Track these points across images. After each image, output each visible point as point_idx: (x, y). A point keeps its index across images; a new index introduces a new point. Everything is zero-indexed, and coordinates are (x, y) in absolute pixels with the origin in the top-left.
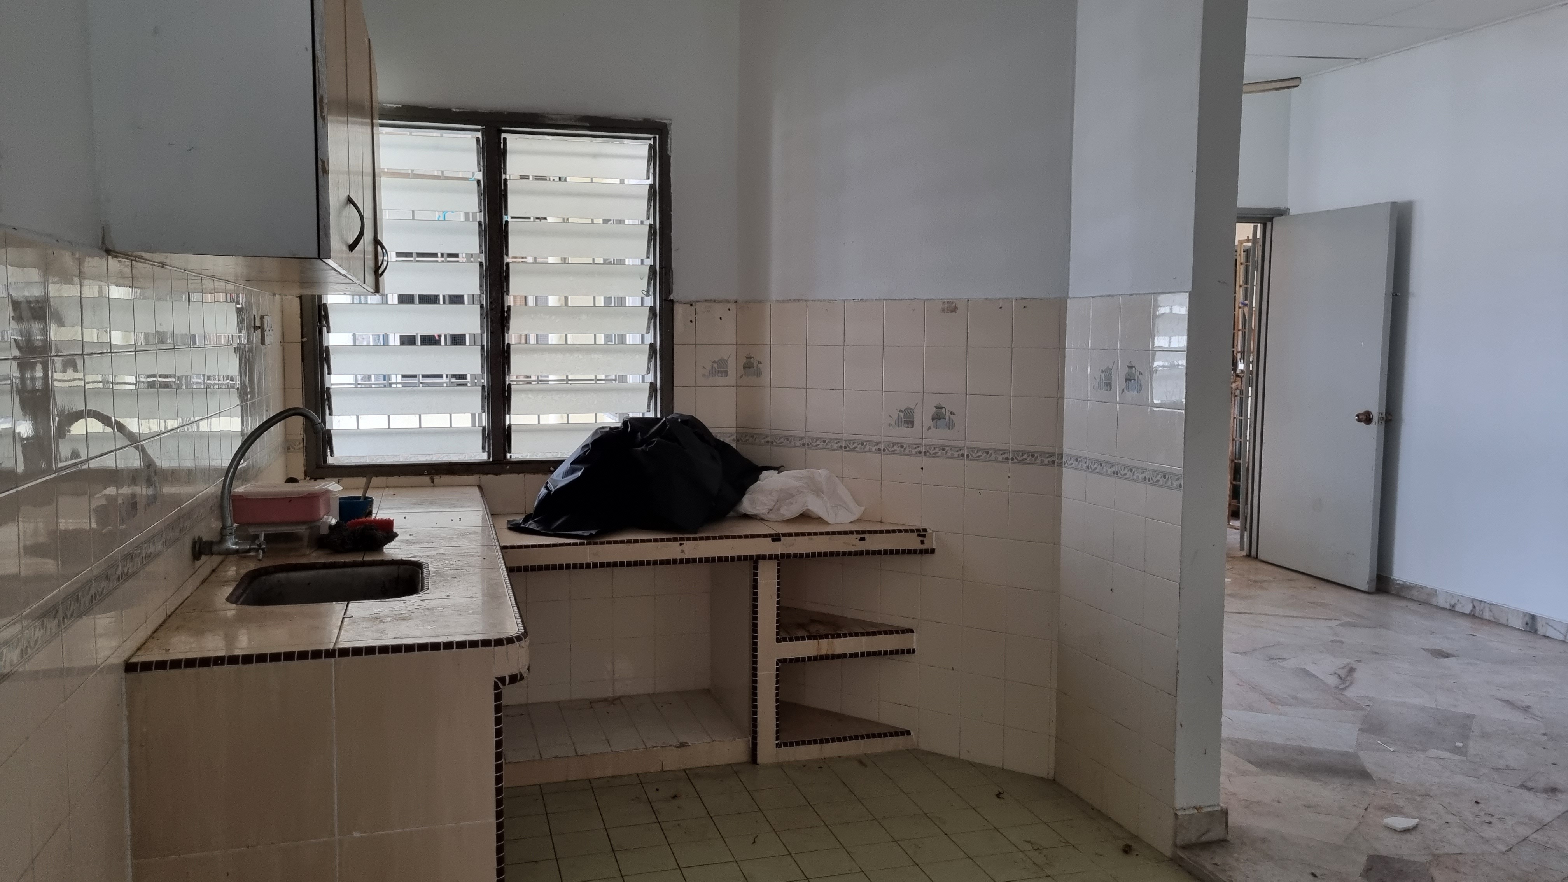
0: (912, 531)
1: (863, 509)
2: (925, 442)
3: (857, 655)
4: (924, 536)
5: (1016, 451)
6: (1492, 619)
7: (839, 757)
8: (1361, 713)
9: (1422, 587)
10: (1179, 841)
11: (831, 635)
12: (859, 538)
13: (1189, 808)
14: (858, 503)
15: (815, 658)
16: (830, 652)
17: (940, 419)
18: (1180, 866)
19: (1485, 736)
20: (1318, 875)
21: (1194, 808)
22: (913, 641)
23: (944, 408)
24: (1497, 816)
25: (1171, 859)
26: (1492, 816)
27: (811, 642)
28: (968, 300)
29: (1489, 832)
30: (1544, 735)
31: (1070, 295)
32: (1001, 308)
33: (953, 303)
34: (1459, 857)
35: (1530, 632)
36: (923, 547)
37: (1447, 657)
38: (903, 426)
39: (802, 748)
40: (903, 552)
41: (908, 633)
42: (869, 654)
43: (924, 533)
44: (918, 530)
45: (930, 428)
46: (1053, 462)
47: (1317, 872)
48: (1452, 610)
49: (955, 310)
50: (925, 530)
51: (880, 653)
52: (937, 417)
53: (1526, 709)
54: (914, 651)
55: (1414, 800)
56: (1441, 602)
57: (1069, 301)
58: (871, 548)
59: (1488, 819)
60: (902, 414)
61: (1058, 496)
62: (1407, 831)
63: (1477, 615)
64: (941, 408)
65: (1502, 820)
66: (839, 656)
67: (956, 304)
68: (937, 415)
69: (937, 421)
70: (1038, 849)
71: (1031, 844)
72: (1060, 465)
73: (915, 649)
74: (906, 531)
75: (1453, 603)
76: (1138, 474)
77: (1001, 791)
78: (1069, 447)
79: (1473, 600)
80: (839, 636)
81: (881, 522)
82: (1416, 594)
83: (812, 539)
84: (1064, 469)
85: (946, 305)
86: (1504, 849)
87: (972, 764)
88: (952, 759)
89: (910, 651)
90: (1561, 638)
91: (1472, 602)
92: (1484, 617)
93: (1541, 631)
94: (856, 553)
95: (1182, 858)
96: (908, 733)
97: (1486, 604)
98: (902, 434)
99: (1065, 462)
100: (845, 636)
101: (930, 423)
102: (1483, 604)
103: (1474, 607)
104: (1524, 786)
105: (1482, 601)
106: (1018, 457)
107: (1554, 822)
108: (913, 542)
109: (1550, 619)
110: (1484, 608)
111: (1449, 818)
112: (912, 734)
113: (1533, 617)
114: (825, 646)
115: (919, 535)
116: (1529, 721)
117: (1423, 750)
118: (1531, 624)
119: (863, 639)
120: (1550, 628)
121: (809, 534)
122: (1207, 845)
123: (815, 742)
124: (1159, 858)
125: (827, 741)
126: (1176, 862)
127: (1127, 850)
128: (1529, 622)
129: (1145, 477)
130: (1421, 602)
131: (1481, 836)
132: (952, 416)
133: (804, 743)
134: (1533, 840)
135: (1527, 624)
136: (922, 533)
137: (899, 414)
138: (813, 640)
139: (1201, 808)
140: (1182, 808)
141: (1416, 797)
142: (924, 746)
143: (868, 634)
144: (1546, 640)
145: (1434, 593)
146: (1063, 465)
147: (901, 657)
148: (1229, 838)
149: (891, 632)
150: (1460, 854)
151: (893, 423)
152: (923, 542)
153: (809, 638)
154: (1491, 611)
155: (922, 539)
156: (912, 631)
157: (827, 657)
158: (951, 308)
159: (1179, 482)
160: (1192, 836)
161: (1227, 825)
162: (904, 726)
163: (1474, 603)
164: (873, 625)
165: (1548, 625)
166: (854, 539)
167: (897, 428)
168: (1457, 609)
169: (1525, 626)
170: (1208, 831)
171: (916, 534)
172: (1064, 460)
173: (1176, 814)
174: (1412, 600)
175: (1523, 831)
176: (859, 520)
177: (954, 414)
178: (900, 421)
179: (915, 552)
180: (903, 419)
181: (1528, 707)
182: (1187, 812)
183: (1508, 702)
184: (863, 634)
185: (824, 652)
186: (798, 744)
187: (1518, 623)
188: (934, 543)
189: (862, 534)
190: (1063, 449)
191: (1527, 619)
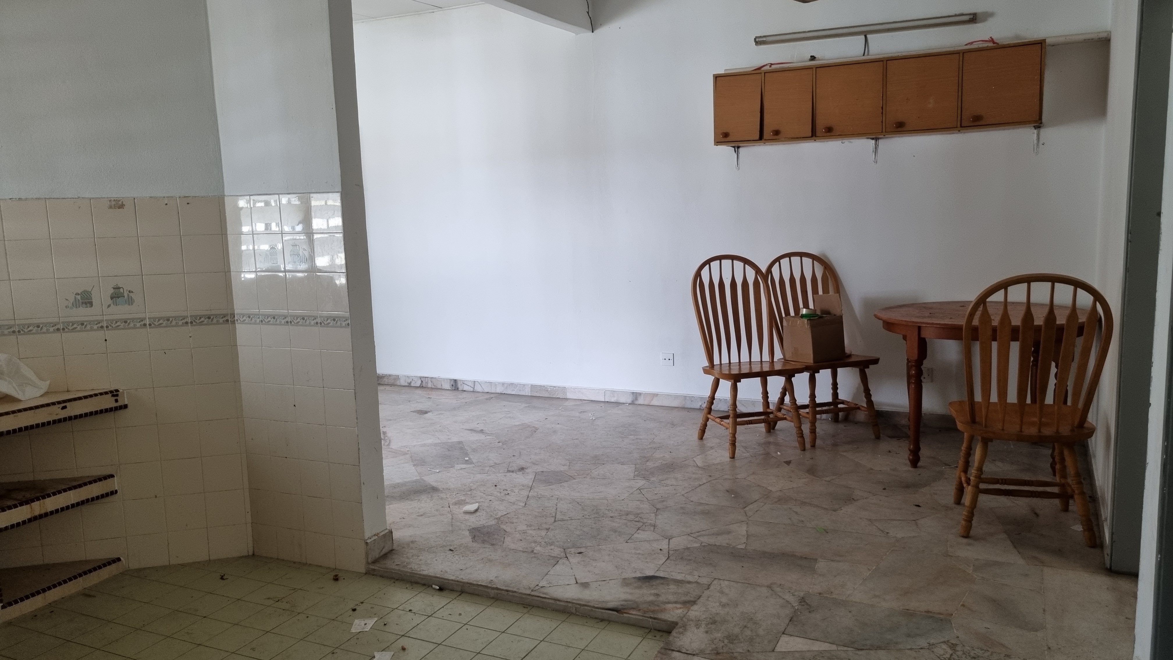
0: (106, 393)
1: (48, 382)
2: (105, 318)
3: (68, 508)
4: (117, 395)
5: (194, 316)
6: (433, 387)
7: (63, 598)
8: (408, 456)
9: (390, 375)
10: (370, 560)
11: (41, 496)
12: (61, 408)
13: (372, 536)
14: (41, 379)
15: (30, 520)
16: (43, 512)
17: (118, 297)
18: (373, 575)
19: (474, 450)
20: (453, 549)
21: (375, 535)
22: (115, 484)
23: (122, 288)
24: (509, 490)
25: (366, 574)
26: (507, 490)
27: (24, 507)
28: (134, 199)
29: (512, 498)
30: (499, 442)
31: (226, 194)
32: (166, 204)
33: (119, 201)
34: (507, 515)
35: (455, 390)
36: (117, 404)
37: (427, 413)
38: (81, 307)
39: (27, 602)
40: (101, 412)
41: (109, 478)
42: (78, 504)
43: (117, 393)
44: (111, 392)
45: (109, 306)
46: (227, 321)
47: (451, 548)
48: (409, 386)
49: (122, 206)
50: (117, 391)
51: (88, 500)
52: (117, 295)
53: (482, 431)
54: (116, 492)
55: (467, 494)
56: (403, 382)
57: (226, 198)
58: (72, 414)
59: (506, 492)
60: (79, 297)
61: (234, 345)
62: (476, 511)
63: (424, 386)
64: (119, 288)
65: (512, 491)
66: (52, 513)
67: (122, 202)
68: (115, 294)
69: (116, 300)
70: (279, 600)
71: (272, 599)
72: (233, 322)
73: (117, 490)
74: (101, 394)
75: (409, 382)
76: (310, 321)
77: (222, 575)
78: (238, 309)
79: (421, 378)
80: (49, 496)
81: (68, 391)
82: (387, 380)
83: (17, 416)
84: (238, 326)
85: (113, 203)
86: (523, 505)
87: (183, 565)
88: (164, 568)
89: (114, 493)
90: (472, 389)
91: (421, 379)
92: (428, 387)
93: (460, 388)
94: (60, 421)
95: (374, 570)
96: (119, 560)
97: (429, 379)
98: (83, 313)
99: (237, 320)
100: (54, 494)
101: (110, 301)
102: (427, 378)
103: (422, 382)
104: (509, 471)
105: (426, 377)
106: (196, 321)
107: (533, 484)
108: (108, 402)
109: (464, 380)
110: (428, 381)
111: (490, 498)
112: (122, 559)
113: (455, 381)
114: (37, 508)
115: (113, 396)
116: (488, 437)
117: (453, 467)
118: (455, 385)
119: (71, 493)
120: (465, 385)
121: (14, 412)
122: (385, 556)
123: (38, 593)
124: (359, 575)
125: (49, 588)
126: (370, 573)
127: (336, 579)
128: (454, 384)
129: (317, 322)
130: (391, 385)
131: (510, 502)
132: (131, 294)
133: (27, 597)
134: (531, 496)
135: (452, 385)
136: (115, 393)
137: (75, 297)
138: (26, 505)
139: (378, 534)
140: (369, 538)
141: (467, 492)
142: (134, 565)
143: (75, 487)
144: (465, 393)
145: (397, 378)
146: (236, 322)
147: (104, 500)
148: (394, 547)
149: (95, 481)
150: (507, 514)
151: (70, 305)
152: (116, 401)
153: (21, 505)
154: (432, 382)
155: (116, 398)
156: (112, 476)
157: (41, 516)
158: (118, 205)
159: (347, 322)
160: (375, 554)
161: (392, 539)
162: (115, 556)
163: (422, 379)
164: (75, 479)
165: (464, 383)
166: (56, 409)
167: (75, 309)
168: (412, 385)
169: (451, 387)
170: (384, 547)
171: (110, 395)
172: (236, 318)
173: (367, 542)
174: (385, 384)
175: (525, 493)
176: (46, 394)
177: (132, 292)
178: (77, 303)
179: (111, 410)
180: (81, 301)
181: (482, 430)
182: (372, 539)
183: (471, 430)
184: (70, 489)
185: (37, 513)
186: (22, 600)
187: (447, 386)
188: (126, 399)
189: (63, 404)
190: (234, 311)
191: (452, 383)
